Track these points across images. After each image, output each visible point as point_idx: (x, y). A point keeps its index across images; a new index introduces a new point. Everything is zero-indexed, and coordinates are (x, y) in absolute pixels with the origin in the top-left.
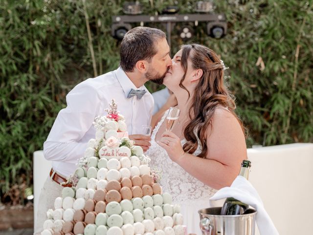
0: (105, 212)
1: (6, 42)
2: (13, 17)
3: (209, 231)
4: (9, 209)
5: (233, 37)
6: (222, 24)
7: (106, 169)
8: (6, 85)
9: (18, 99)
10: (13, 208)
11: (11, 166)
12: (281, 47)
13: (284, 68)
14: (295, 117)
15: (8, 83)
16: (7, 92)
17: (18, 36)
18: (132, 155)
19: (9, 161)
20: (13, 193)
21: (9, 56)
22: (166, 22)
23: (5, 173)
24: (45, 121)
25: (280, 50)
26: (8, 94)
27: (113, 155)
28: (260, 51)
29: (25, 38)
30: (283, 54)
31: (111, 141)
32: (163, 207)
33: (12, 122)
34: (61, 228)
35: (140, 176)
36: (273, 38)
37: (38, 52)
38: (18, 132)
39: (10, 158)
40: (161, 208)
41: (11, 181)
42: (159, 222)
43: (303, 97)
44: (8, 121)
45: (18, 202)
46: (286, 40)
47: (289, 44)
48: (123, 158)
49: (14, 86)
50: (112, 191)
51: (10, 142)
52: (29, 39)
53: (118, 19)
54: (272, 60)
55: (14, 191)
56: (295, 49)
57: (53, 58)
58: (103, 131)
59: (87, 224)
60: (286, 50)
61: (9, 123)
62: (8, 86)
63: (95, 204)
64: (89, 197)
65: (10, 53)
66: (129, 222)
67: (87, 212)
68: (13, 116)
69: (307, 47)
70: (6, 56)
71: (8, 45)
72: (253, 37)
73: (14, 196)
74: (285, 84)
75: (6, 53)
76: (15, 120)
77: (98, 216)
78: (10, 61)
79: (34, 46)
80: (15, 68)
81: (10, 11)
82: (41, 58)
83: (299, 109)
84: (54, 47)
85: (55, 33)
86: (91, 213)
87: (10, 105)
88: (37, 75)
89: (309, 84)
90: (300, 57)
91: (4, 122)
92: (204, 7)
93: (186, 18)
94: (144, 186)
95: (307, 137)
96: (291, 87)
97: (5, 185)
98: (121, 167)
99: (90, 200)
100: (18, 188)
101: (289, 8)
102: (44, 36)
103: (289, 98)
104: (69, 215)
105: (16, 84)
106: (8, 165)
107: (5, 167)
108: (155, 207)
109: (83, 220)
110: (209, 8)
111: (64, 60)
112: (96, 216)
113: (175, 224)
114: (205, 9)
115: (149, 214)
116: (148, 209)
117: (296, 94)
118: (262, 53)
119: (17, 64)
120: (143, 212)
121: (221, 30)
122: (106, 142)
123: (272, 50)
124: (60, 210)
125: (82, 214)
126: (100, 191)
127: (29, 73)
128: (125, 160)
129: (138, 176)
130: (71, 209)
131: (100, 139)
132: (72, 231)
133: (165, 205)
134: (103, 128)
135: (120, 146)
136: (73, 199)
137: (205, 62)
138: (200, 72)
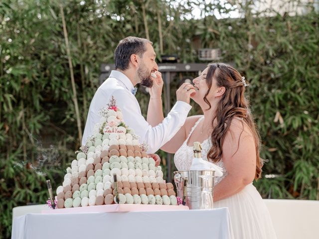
0: (109, 162)
3: (180, 182)
7: (108, 140)
18: (127, 133)
24: (15, 193)
27: (113, 132)
28: (277, 104)
30: (305, 109)
31: (112, 122)
35: (133, 146)
37: (9, 108)
40: (147, 166)
42: (146, 172)
46: (308, 92)
48: (120, 134)
50: (113, 150)
53: (107, 68)
54: (290, 116)
58: (106, 117)
59: (96, 171)
60: (308, 104)
63: (102, 159)
67: (96, 165)
77: (104, 165)
79: (5, 100)
82: (13, 115)
86: (99, 164)
92: (208, 55)
93: (188, 68)
94: (136, 151)
98: (119, 138)
99: (98, 158)
102: (17, 87)
108: (143, 164)
109: (94, 169)
111: (42, 118)
112: (102, 165)
113: (157, 177)
115: (138, 166)
116: (138, 164)
118: (280, 108)
120: (135, 165)
122: (108, 124)
125: (93, 166)
126: (105, 152)
130: (84, 165)
131: (104, 122)
132: (86, 176)
133: (150, 165)
134: (106, 115)
135: (118, 126)
136: (85, 160)
137: (227, 80)
138: (223, 89)
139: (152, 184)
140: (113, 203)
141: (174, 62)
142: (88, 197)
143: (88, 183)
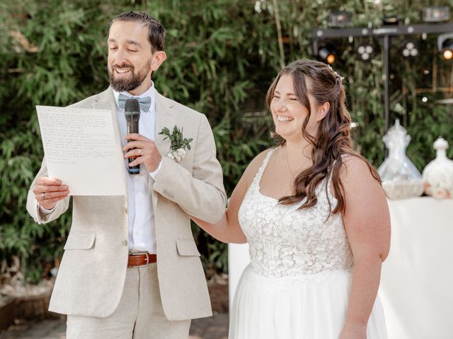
29: (196, 56)
37: (213, 74)
52: (201, 58)
57: (231, 83)
78: (180, 87)
79: (209, 67)
80: (186, 95)
81: (183, 22)
82: (217, 82)
85: (236, 50)
93: (410, 30)
102: (221, 53)
111: (247, 85)
141: (395, 24)
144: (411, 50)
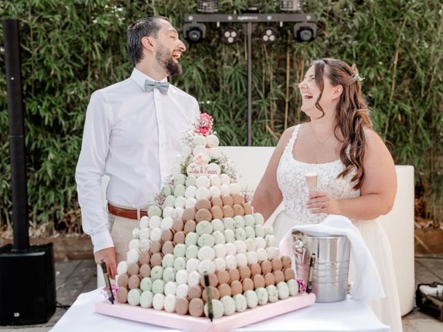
0: (195, 232)
1: (62, 43)
2: (71, 13)
3: (302, 253)
4: (63, 236)
5: (324, 40)
6: (310, 25)
7: (194, 187)
8: (61, 94)
9: (75, 111)
10: (68, 236)
11: (66, 188)
12: (377, 52)
13: (381, 77)
14: (391, 135)
15: (64, 91)
16: (62, 101)
17: (76, 36)
18: (222, 173)
19: (64, 182)
20: (68, 219)
21: (66, 60)
22: (246, 22)
23: (59, 196)
25: (376, 55)
26: (64, 104)
27: (202, 172)
28: (354, 56)
29: (83, 39)
30: (380, 60)
31: (200, 157)
32: (254, 228)
33: (67, 137)
34: (148, 247)
35: (231, 195)
36: (369, 41)
37: (97, 56)
38: (75, 149)
39: (65, 179)
40: (252, 229)
41: (65, 206)
42: (251, 243)
43: (402, 112)
44: (63, 135)
45: (73, 230)
46: (383, 43)
47: (387, 49)
48: (212, 176)
49: (70, 96)
50: (202, 209)
51: (66, 159)
52: (87, 40)
53: (191, 18)
54: (366, 67)
55: (69, 217)
56: (394, 54)
57: (115, 64)
58: (190, 146)
59: (176, 244)
60: (383, 55)
61: (64, 139)
62: (63, 95)
63: (184, 224)
64: (177, 217)
65: (67, 57)
66: (221, 242)
67: (176, 232)
68: (69, 129)
69: (408, 52)
70: (63, 59)
71: (65, 47)
72: (346, 39)
73: (69, 222)
74: (382, 95)
75: (62, 56)
76: (71, 135)
77: (187, 236)
78: (66, 66)
79: (93, 48)
80: (72, 73)
81: (67, 8)
82: (102, 62)
83: (396, 126)
84: (116, 50)
85: (117, 33)
86: (181, 233)
87: (66, 117)
88: (97, 82)
89: (409, 97)
90: (399, 64)
91: (58, 136)
92: (290, 6)
93: (269, 18)
94: (235, 206)
95: (405, 158)
96: (389, 100)
97: (60, 210)
98: (211, 186)
99: (179, 219)
100: (74, 214)
101: (388, 6)
102: (104, 36)
103: (385, 112)
104: (156, 235)
105: (73, 92)
106: (63, 187)
107: (59, 188)
108: (246, 228)
109: (172, 240)
110: (296, 6)
112: (185, 236)
113: (267, 246)
114: (292, 8)
115: (240, 235)
116: (240, 230)
117: (394, 107)
118: (356, 59)
119: (73, 70)
120: (235, 233)
121: (310, 33)
122: (194, 159)
123: (368, 55)
124: (147, 229)
125: (171, 233)
126: (189, 210)
127: (87, 80)
128: (215, 178)
129: (229, 195)
130: (158, 229)
131: (187, 155)
132: (161, 251)
133: (257, 226)
134: (190, 143)
135: (209, 163)
136: (160, 218)
137: (342, 77)
138: (340, 89)
139: (261, 264)
140: (203, 315)
141: (256, 12)
142: (164, 294)
143: (163, 265)
144: (269, 36)
